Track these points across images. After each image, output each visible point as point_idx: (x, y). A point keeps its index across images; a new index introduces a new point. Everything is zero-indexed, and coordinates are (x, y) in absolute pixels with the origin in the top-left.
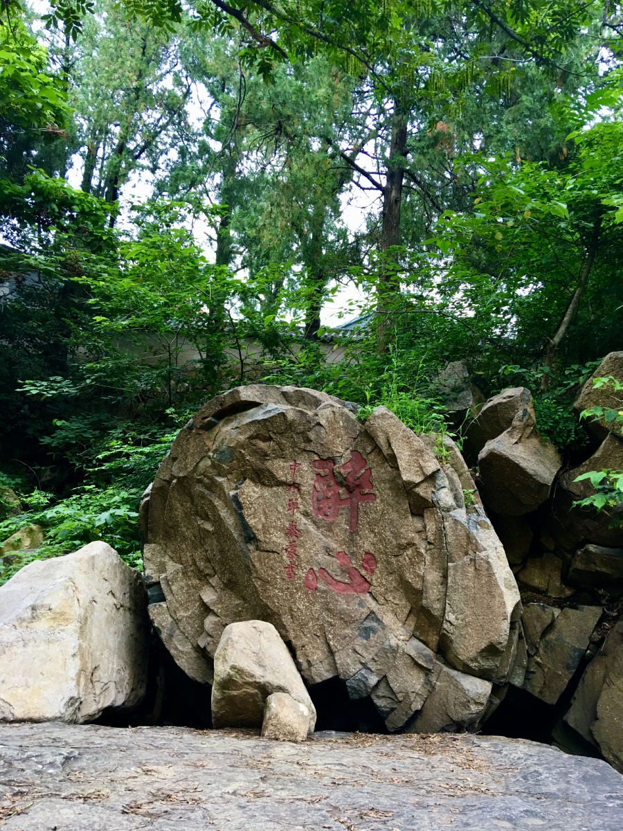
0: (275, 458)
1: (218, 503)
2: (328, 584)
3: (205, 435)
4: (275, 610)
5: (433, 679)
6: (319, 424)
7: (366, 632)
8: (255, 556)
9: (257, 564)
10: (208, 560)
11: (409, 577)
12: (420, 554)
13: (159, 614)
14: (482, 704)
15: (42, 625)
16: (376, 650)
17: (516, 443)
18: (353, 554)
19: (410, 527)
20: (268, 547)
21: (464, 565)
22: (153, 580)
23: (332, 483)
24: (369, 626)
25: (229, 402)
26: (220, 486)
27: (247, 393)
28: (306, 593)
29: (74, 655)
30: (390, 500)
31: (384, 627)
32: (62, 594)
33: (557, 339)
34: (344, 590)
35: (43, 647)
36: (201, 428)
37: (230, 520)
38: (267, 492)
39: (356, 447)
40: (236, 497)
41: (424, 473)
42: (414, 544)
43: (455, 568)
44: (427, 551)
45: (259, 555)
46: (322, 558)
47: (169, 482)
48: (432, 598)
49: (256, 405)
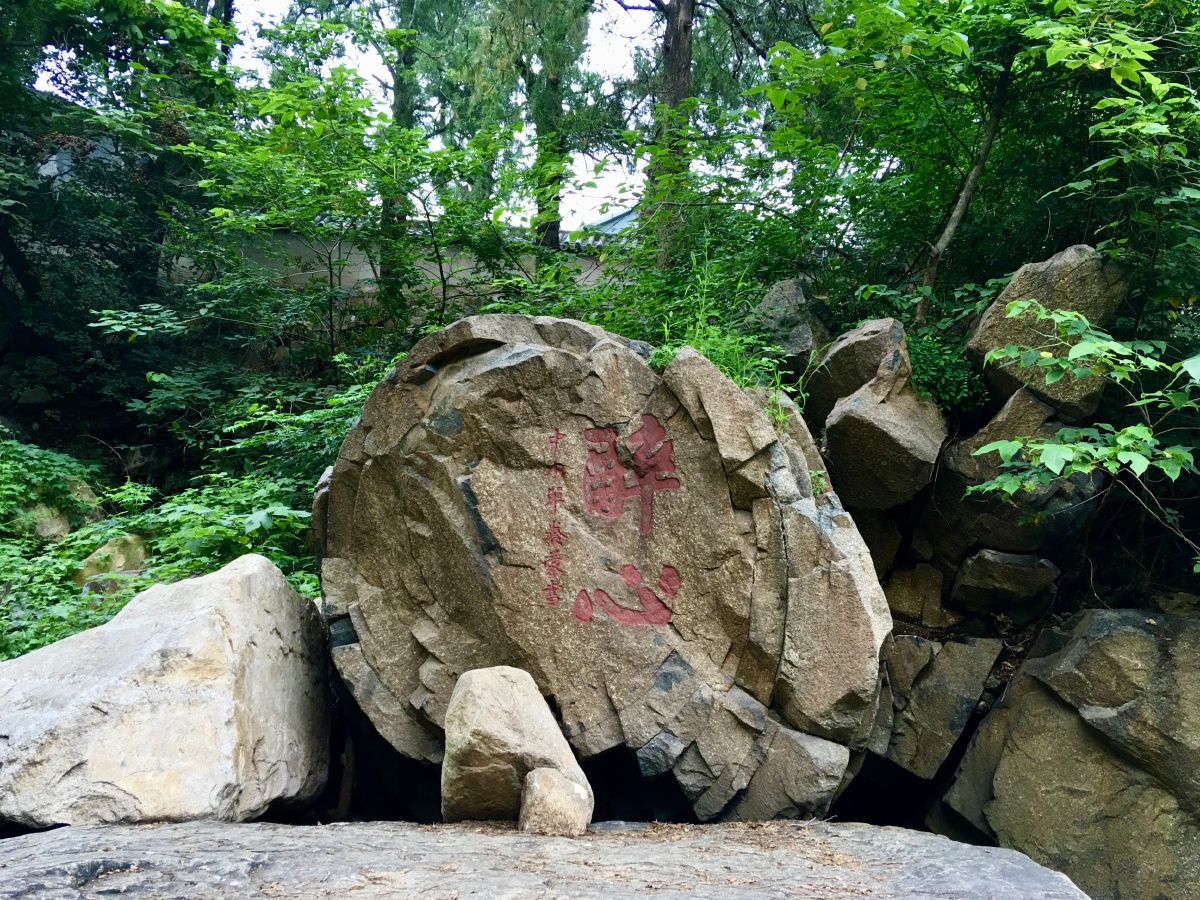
0: (526, 426)
1: (438, 495)
2: (609, 611)
3: (417, 391)
4: (529, 651)
5: (765, 744)
6: (593, 374)
7: (667, 680)
8: (496, 571)
9: (501, 586)
10: (424, 581)
11: (729, 599)
12: (745, 566)
13: (350, 661)
14: (835, 778)
15: (177, 679)
16: (680, 705)
17: (883, 402)
18: (646, 568)
19: (731, 527)
20: (516, 559)
21: (813, 579)
22: (339, 612)
23: (613, 462)
24: (669, 672)
25: (454, 340)
26: (442, 471)
27: (482, 327)
28: (576, 626)
29: (228, 723)
30: (701, 487)
31: (692, 672)
32: (206, 632)
33: (941, 245)
34: (633, 621)
35: (181, 712)
36: (411, 381)
37: (458, 521)
38: (514, 477)
39: (649, 408)
40: (467, 486)
41: (753, 448)
42: (737, 552)
43: (799, 585)
44: (756, 561)
45: (505, 574)
46: (599, 574)
47: (360, 464)
48: (764, 631)
49: (497, 344)
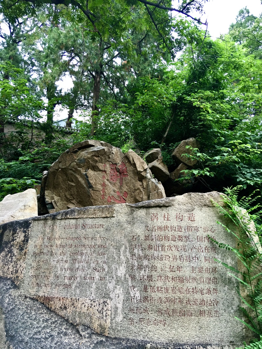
0: (99, 163)
2: (114, 200)
3: (74, 155)
6: (113, 153)
8: (92, 192)
9: (93, 195)
11: (138, 198)
12: (141, 191)
15: (27, 211)
18: (121, 192)
19: (138, 184)
20: (96, 189)
21: (155, 193)
22: (49, 202)
23: (115, 171)
25: (84, 145)
26: (80, 171)
30: (133, 176)
32: (32, 202)
33: (165, 136)
34: (119, 202)
36: (72, 152)
37: (83, 182)
38: (96, 173)
39: (123, 161)
42: (139, 189)
44: (143, 190)
45: (93, 192)
46: (112, 193)
47: (57, 170)
49: (93, 146)
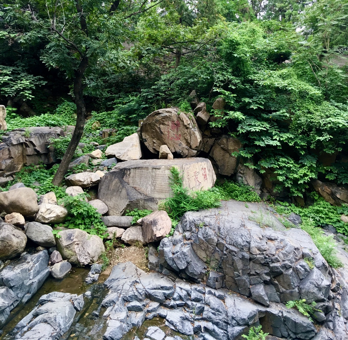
0: (165, 121)
1: (156, 128)
3: (153, 117)
4: (166, 143)
5: (189, 151)
7: (180, 145)
9: (163, 137)
12: (187, 135)
13: (146, 144)
14: (196, 153)
16: (181, 148)
17: (202, 114)
18: (177, 135)
19: (186, 131)
20: (165, 134)
22: (144, 139)
23: (174, 124)
25: (157, 112)
26: (156, 125)
27: (160, 111)
28: (171, 140)
30: (183, 127)
31: (182, 144)
38: (164, 126)
39: (177, 119)
40: (159, 127)
41: (188, 124)
46: (173, 135)
49: (162, 113)
